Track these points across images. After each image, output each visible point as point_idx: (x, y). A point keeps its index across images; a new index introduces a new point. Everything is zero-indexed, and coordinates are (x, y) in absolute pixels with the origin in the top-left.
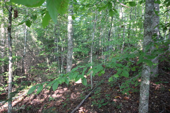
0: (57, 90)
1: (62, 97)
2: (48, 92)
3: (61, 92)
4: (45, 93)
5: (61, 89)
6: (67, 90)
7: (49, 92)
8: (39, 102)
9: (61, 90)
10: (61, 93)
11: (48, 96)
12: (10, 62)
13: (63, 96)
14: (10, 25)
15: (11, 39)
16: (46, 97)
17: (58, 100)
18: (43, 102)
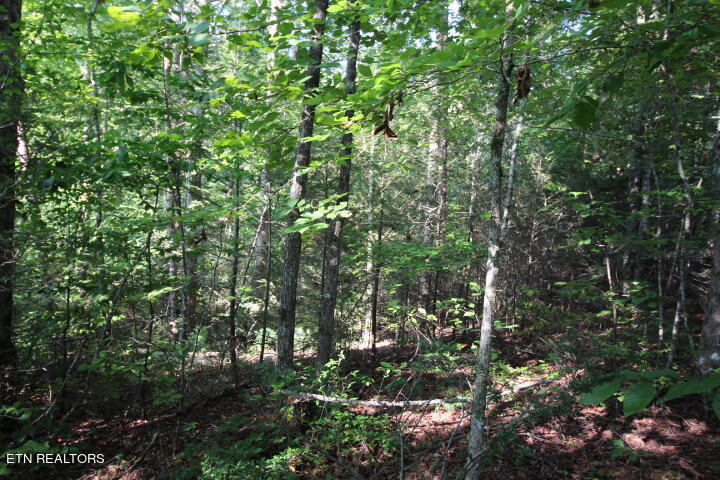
0: (647, 417)
1: (676, 460)
2: (597, 413)
3: (669, 433)
4: (583, 415)
5: (670, 417)
6: (705, 433)
7: (607, 416)
8: (562, 446)
9: (671, 426)
10: (672, 442)
11: (600, 434)
12: (492, 265)
13: (680, 455)
14: (500, 126)
15: (500, 180)
16: (590, 435)
17: (657, 468)
18: (578, 452)
